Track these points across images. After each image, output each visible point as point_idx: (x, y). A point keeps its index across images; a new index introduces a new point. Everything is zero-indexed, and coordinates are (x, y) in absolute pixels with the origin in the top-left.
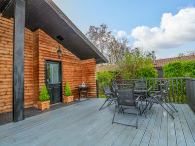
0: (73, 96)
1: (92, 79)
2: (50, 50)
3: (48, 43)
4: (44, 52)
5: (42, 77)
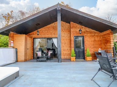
0: (91, 57)
1: (109, 46)
2: (76, 31)
3: (75, 27)
4: (74, 32)
5: (73, 45)
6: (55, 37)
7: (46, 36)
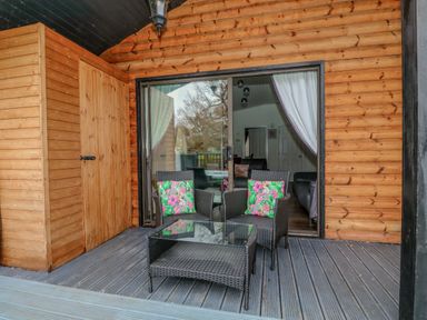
6: (299, 60)
7: (227, 55)
